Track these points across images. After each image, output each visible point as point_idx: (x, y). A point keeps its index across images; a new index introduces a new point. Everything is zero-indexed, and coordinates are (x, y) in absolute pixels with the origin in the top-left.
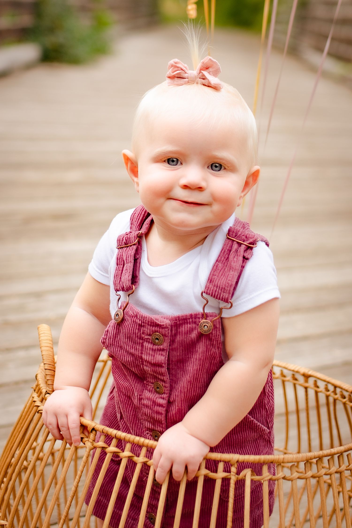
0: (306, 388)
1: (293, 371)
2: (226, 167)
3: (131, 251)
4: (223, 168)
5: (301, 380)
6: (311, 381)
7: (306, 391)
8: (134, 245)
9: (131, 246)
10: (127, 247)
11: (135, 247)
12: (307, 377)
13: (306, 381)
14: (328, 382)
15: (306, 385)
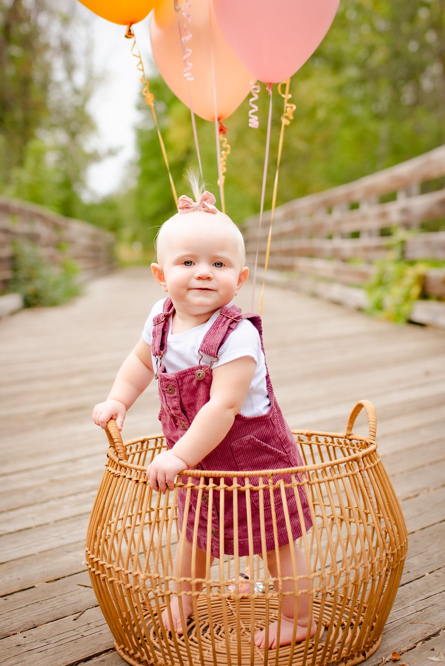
0: (310, 445)
1: (298, 434)
2: (225, 264)
3: (161, 326)
4: (223, 265)
5: (306, 439)
6: (313, 439)
7: (311, 448)
8: (162, 322)
9: (160, 323)
10: (158, 324)
11: (163, 324)
12: (309, 436)
13: (310, 440)
14: (327, 436)
15: (310, 442)
